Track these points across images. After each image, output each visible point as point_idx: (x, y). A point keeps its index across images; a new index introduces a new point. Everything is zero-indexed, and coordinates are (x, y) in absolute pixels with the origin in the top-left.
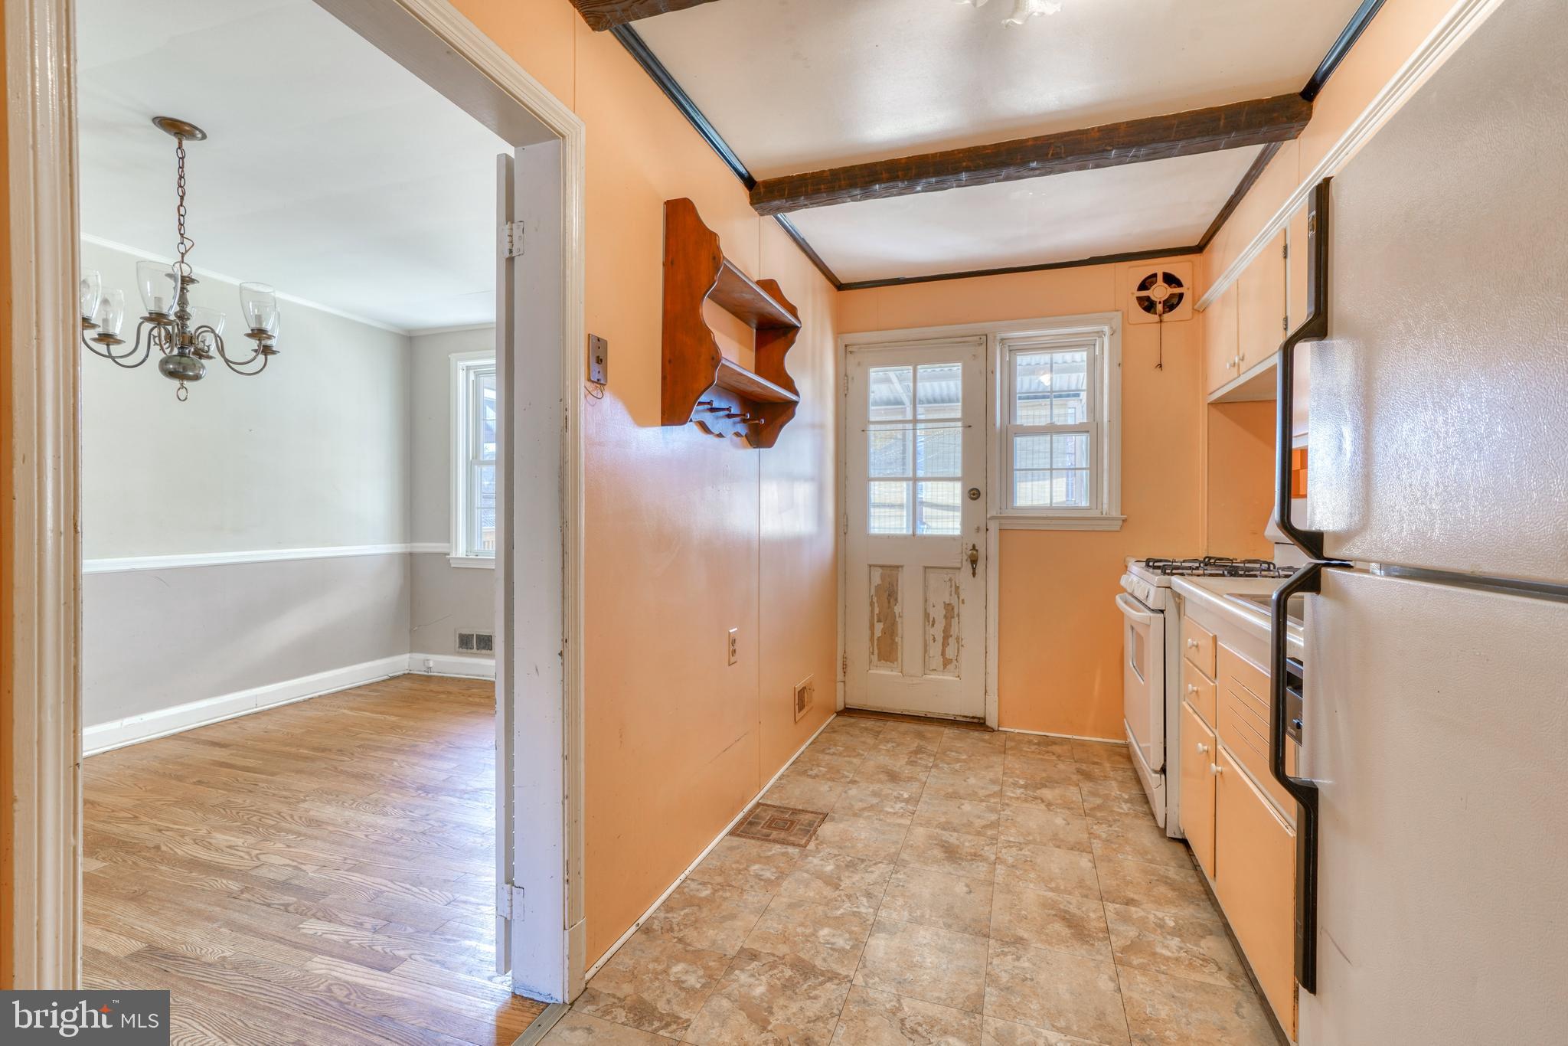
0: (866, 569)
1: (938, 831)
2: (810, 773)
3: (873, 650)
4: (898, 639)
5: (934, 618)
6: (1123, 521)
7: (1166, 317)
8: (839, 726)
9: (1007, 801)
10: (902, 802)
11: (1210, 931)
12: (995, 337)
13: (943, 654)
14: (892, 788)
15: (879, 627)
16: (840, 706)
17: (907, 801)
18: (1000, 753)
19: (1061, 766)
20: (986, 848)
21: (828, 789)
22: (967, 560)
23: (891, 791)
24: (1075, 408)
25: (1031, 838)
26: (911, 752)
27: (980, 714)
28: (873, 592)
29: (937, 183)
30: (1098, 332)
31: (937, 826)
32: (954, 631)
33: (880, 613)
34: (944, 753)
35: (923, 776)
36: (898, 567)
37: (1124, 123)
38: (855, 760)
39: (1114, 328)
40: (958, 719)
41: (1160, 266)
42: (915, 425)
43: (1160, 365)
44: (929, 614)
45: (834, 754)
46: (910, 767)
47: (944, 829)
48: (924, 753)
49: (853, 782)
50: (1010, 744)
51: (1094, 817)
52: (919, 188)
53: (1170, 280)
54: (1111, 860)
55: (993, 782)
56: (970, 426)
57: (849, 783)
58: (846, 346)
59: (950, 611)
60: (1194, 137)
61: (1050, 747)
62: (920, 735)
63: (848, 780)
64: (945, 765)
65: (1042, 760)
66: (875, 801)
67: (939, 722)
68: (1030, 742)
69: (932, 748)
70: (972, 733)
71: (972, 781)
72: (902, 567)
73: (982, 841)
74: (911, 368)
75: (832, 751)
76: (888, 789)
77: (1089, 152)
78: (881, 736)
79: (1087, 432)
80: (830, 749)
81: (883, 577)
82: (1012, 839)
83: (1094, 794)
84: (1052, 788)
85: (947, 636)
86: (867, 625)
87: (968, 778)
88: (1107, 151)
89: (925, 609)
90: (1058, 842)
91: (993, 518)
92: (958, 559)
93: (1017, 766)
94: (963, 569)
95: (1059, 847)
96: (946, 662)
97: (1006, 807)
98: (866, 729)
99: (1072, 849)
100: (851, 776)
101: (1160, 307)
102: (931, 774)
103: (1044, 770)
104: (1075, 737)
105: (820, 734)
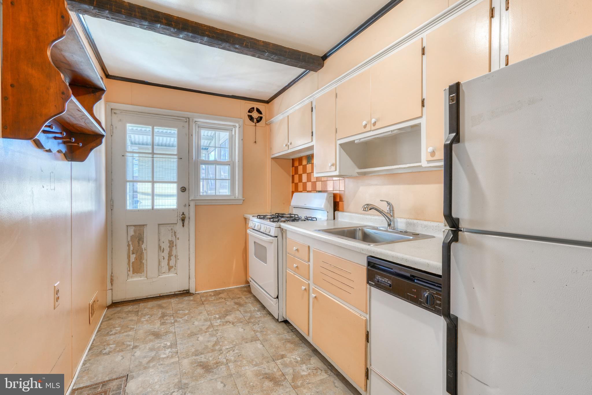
0: (125, 228)
1: (194, 357)
2: (104, 352)
3: (130, 268)
4: (144, 261)
5: (163, 248)
6: (243, 200)
7: (257, 124)
8: (112, 315)
9: (216, 328)
10: (168, 348)
11: (310, 356)
12: (193, 120)
13: (168, 264)
14: (159, 342)
15: (133, 257)
16: (109, 302)
17: (171, 347)
18: (201, 304)
19: (228, 303)
20: (220, 357)
21: (121, 358)
22: (180, 220)
23: (159, 345)
24: (205, 154)
25: (234, 343)
26: (160, 318)
27: (187, 288)
28: (129, 239)
29: (192, 37)
30: (234, 126)
31: (192, 355)
32: (174, 253)
33: (133, 249)
34: (177, 313)
35: (172, 329)
36: (144, 225)
37: (272, 43)
38: (130, 333)
39: (240, 125)
40: (176, 293)
41: (256, 105)
42: (153, 155)
43: (255, 142)
44: (161, 247)
45: (116, 333)
46: (163, 326)
47: (196, 355)
48: (166, 316)
49: (135, 347)
50: (203, 299)
51: (251, 322)
52: (181, 36)
53: (259, 111)
54: (267, 340)
55: (206, 320)
56: (181, 158)
57: (133, 349)
58: (112, 109)
59: (172, 244)
60: (293, 59)
61: (219, 296)
62: (160, 307)
63: (132, 347)
64: (180, 319)
65: (219, 302)
66: (153, 354)
67: (167, 297)
68: (211, 295)
69: (170, 312)
70: (184, 298)
71: (196, 323)
72: (146, 225)
73: (216, 353)
74: (151, 127)
75: (113, 332)
76: (157, 343)
77: (259, 50)
78: (140, 313)
79: (230, 165)
80: (111, 331)
81: (135, 231)
82: (228, 347)
83: (246, 312)
84: (230, 314)
85: (170, 255)
86: (126, 256)
87: (194, 322)
88: (265, 52)
89: (159, 244)
90: (246, 340)
91: (192, 200)
92: (175, 219)
93: (212, 309)
94: (177, 224)
95: (247, 343)
96: (170, 268)
97: (217, 331)
98: (129, 312)
99: (252, 341)
100: (132, 343)
101: (255, 120)
102: (176, 326)
103: (223, 307)
104: (226, 288)
105: (101, 324)
